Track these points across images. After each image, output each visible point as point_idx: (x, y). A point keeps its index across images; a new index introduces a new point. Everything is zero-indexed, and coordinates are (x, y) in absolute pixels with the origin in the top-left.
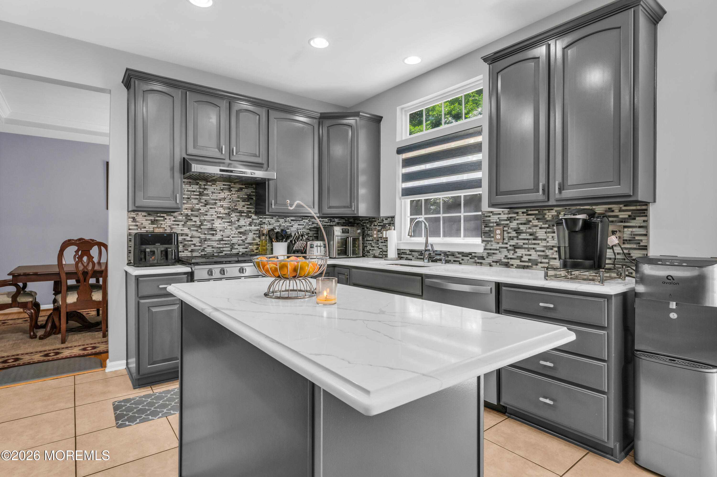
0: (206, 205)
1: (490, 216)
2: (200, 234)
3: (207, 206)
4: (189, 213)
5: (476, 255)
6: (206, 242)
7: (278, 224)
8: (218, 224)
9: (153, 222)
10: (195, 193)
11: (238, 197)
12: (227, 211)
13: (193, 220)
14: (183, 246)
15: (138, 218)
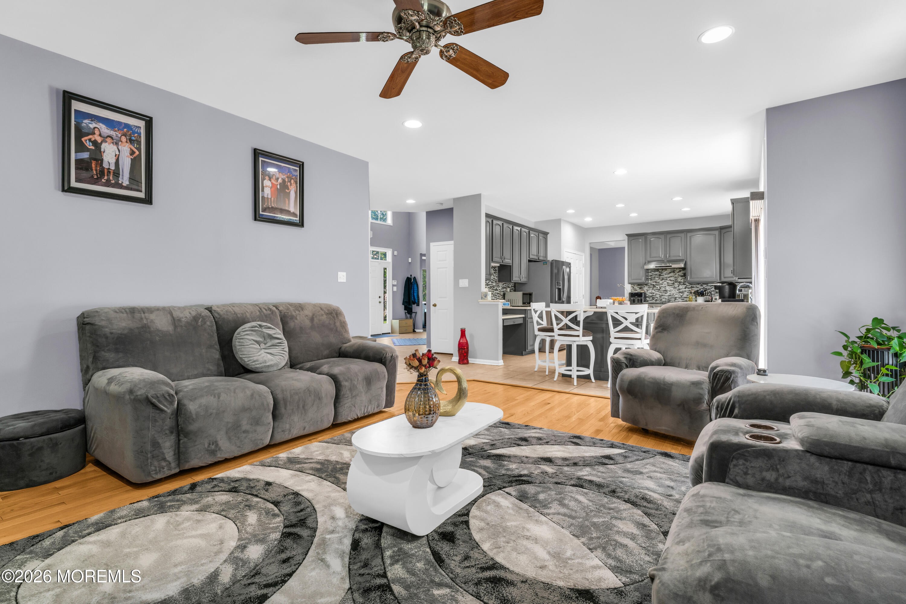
4: (655, 284)
7: (702, 287)
8: (668, 288)
9: (640, 288)
11: (679, 275)
12: (672, 282)
15: (634, 287)
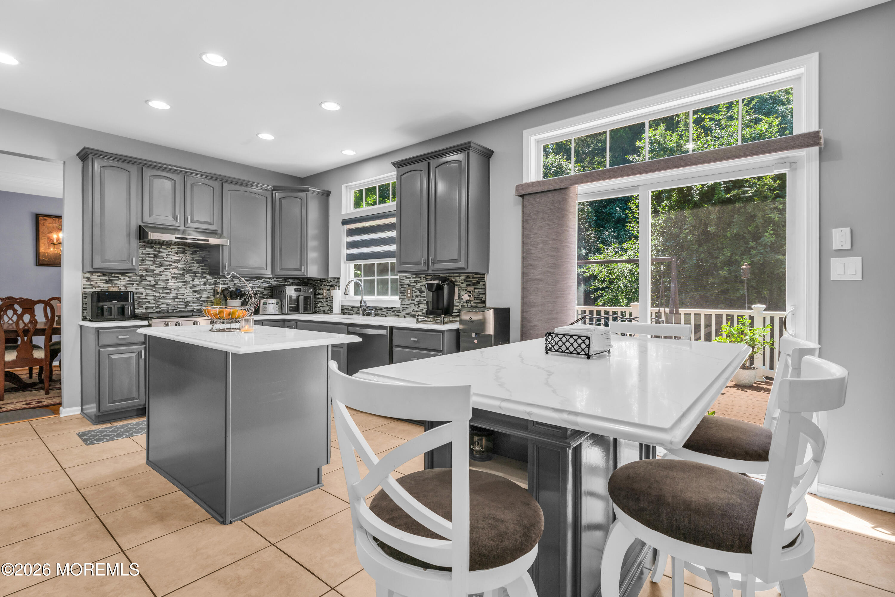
0: (160, 266)
1: (404, 280)
2: (154, 292)
3: (162, 267)
4: (144, 273)
5: (396, 309)
6: (160, 300)
7: (233, 283)
8: (172, 284)
9: (107, 282)
10: (150, 256)
11: (193, 259)
12: (181, 272)
13: (148, 280)
14: (138, 304)
15: (92, 278)
